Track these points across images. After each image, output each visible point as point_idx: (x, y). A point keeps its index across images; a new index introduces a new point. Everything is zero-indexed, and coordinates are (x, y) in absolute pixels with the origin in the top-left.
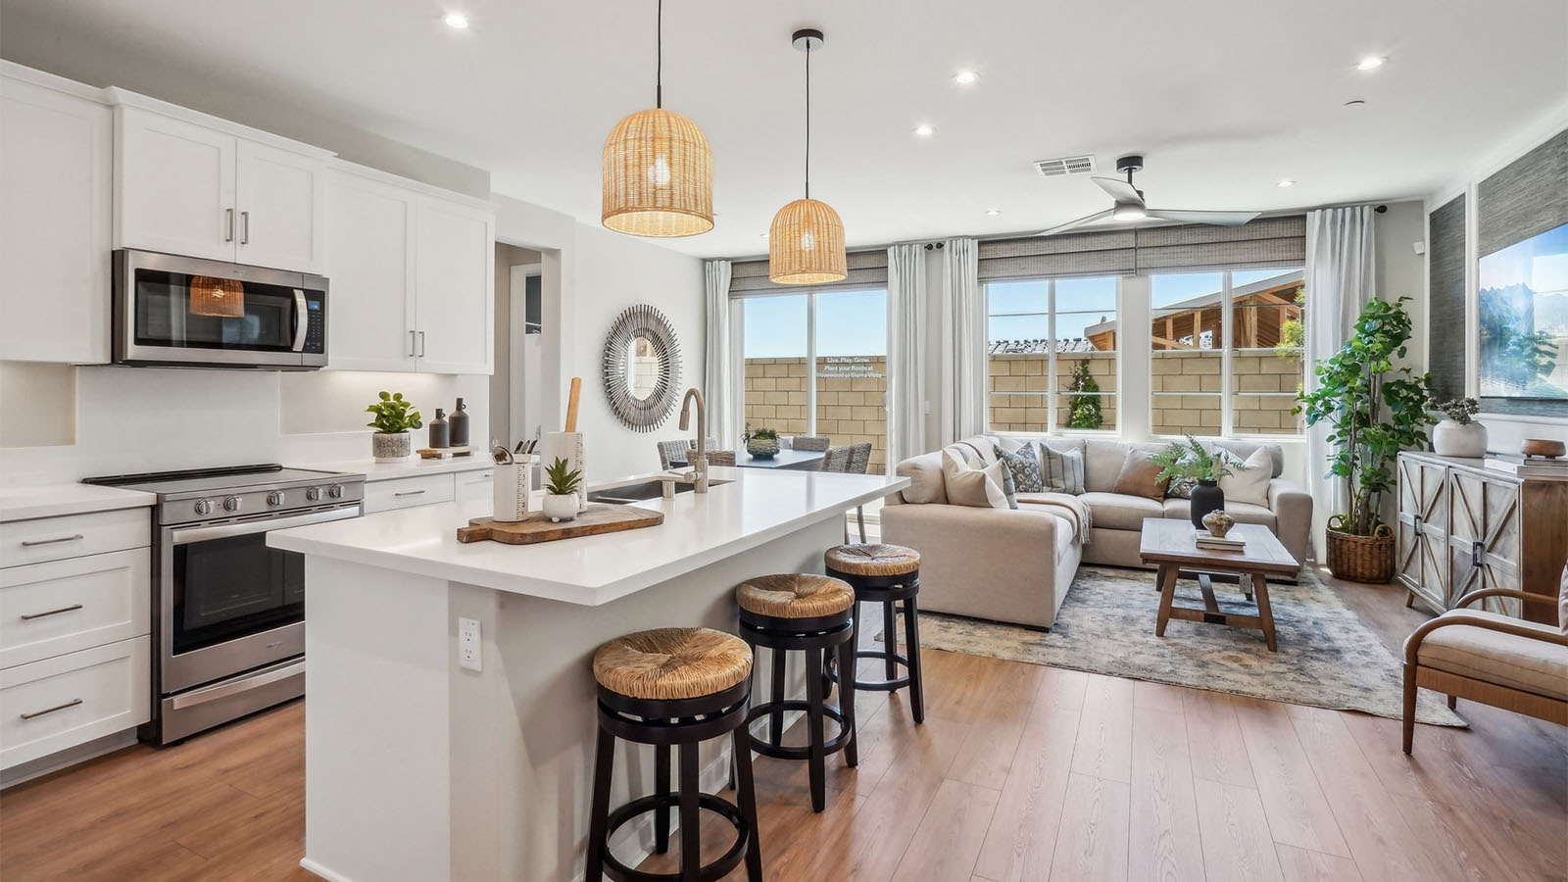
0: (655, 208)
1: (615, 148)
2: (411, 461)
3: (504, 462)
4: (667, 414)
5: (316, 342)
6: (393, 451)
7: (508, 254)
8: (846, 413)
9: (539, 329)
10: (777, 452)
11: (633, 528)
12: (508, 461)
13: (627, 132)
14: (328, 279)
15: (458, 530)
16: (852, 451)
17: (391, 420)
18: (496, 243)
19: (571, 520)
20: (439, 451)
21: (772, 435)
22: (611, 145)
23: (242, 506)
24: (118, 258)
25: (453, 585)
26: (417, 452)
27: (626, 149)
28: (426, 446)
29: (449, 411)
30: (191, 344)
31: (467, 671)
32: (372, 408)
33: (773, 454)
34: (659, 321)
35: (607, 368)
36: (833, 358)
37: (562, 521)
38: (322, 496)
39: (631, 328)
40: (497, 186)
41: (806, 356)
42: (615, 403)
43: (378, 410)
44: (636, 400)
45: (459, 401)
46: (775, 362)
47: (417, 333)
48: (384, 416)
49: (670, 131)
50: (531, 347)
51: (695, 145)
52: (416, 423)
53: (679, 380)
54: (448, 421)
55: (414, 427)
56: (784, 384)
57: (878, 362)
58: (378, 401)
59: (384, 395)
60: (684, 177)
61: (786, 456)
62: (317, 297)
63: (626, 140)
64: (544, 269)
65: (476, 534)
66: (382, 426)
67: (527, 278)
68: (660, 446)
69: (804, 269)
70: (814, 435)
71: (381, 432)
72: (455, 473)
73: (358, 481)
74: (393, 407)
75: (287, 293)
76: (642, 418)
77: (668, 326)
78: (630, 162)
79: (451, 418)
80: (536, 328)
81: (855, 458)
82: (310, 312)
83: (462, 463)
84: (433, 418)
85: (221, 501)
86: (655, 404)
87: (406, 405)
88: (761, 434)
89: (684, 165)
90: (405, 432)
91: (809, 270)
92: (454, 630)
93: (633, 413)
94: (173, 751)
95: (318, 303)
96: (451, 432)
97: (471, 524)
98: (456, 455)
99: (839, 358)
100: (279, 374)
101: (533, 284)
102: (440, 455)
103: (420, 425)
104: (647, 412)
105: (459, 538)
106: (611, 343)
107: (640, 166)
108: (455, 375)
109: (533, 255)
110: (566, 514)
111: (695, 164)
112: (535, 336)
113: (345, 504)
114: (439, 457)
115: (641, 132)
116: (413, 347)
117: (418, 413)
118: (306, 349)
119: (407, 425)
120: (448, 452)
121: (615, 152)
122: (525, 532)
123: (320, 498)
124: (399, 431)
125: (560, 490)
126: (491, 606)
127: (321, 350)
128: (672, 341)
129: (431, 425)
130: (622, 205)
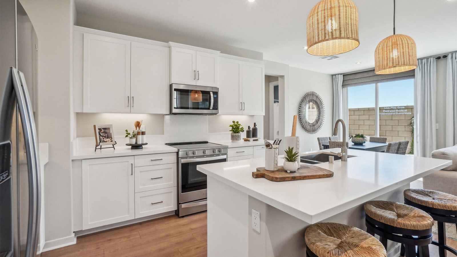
0: (333, 38)
1: (313, 18)
2: (241, 142)
3: (269, 147)
4: (320, 128)
5: (216, 107)
6: (236, 139)
7: (269, 79)
8: (390, 128)
9: (278, 102)
10: (365, 142)
11: (321, 178)
12: (271, 147)
13: (318, 9)
14: (219, 88)
15: (253, 173)
16: (400, 144)
17: (236, 129)
18: (265, 75)
19: (295, 172)
20: (249, 139)
21: (362, 136)
22: (310, 17)
23: (197, 154)
24: (171, 86)
25: (250, 197)
26: (243, 139)
27: (318, 16)
28: (245, 137)
29: (252, 127)
30: (193, 108)
31: (255, 231)
32: (231, 126)
33: (363, 143)
34: (317, 97)
35: (300, 113)
36: (387, 107)
37: (292, 172)
38: (217, 152)
39: (307, 100)
40: (265, 57)
41: (374, 107)
42: (302, 124)
43: (232, 126)
44: (309, 123)
45: (255, 124)
46: (359, 110)
47: (243, 103)
48: (234, 128)
49: (339, 3)
50: (276, 107)
51: (351, 7)
52: (243, 131)
53: (324, 117)
54: (251, 130)
55: (242, 132)
56: (362, 117)
57: (410, 109)
58: (232, 124)
59: (234, 122)
60: (346, 23)
61: (368, 144)
62: (216, 93)
63: (318, 12)
64: (279, 83)
65: (259, 175)
66: (233, 131)
67: (274, 86)
68: (318, 139)
69: (394, 65)
70: (378, 136)
71: (233, 133)
72: (253, 146)
73: (226, 148)
74: (236, 126)
75: (208, 93)
76: (311, 129)
77: (320, 98)
78: (320, 21)
79: (252, 129)
80: (277, 101)
81: (401, 147)
82: (214, 98)
83: (256, 143)
84: (247, 129)
85: (192, 152)
86: (316, 125)
87: (240, 125)
88: (357, 136)
89: (346, 17)
90: (239, 133)
91: (398, 65)
92: (250, 213)
93: (308, 127)
94: (182, 219)
95: (216, 95)
96: (252, 133)
97: (257, 170)
98: (254, 140)
99: (390, 107)
100: (208, 116)
101: (276, 88)
102: (249, 140)
103: (244, 131)
104: (313, 127)
105: (253, 176)
106: (301, 105)
107: (324, 22)
108: (253, 116)
109: (275, 78)
110: (293, 170)
111: (351, 16)
112: (276, 104)
113: (223, 154)
114: (249, 141)
115: (325, 7)
116: (242, 107)
117: (243, 127)
118: (213, 109)
119: (240, 131)
120: (251, 139)
121: (312, 19)
122: (277, 176)
123: (216, 152)
124: (238, 133)
125: (291, 160)
126: (264, 209)
127: (217, 109)
128: (321, 103)
129: (247, 131)
130: (317, 40)
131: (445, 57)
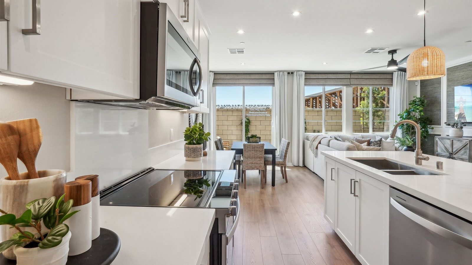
88: (253, 136)
131: (292, 73)
